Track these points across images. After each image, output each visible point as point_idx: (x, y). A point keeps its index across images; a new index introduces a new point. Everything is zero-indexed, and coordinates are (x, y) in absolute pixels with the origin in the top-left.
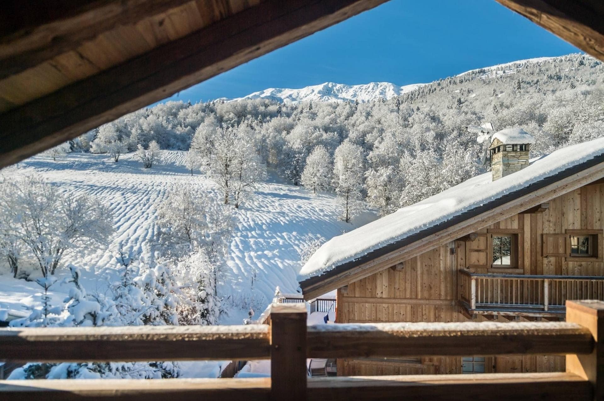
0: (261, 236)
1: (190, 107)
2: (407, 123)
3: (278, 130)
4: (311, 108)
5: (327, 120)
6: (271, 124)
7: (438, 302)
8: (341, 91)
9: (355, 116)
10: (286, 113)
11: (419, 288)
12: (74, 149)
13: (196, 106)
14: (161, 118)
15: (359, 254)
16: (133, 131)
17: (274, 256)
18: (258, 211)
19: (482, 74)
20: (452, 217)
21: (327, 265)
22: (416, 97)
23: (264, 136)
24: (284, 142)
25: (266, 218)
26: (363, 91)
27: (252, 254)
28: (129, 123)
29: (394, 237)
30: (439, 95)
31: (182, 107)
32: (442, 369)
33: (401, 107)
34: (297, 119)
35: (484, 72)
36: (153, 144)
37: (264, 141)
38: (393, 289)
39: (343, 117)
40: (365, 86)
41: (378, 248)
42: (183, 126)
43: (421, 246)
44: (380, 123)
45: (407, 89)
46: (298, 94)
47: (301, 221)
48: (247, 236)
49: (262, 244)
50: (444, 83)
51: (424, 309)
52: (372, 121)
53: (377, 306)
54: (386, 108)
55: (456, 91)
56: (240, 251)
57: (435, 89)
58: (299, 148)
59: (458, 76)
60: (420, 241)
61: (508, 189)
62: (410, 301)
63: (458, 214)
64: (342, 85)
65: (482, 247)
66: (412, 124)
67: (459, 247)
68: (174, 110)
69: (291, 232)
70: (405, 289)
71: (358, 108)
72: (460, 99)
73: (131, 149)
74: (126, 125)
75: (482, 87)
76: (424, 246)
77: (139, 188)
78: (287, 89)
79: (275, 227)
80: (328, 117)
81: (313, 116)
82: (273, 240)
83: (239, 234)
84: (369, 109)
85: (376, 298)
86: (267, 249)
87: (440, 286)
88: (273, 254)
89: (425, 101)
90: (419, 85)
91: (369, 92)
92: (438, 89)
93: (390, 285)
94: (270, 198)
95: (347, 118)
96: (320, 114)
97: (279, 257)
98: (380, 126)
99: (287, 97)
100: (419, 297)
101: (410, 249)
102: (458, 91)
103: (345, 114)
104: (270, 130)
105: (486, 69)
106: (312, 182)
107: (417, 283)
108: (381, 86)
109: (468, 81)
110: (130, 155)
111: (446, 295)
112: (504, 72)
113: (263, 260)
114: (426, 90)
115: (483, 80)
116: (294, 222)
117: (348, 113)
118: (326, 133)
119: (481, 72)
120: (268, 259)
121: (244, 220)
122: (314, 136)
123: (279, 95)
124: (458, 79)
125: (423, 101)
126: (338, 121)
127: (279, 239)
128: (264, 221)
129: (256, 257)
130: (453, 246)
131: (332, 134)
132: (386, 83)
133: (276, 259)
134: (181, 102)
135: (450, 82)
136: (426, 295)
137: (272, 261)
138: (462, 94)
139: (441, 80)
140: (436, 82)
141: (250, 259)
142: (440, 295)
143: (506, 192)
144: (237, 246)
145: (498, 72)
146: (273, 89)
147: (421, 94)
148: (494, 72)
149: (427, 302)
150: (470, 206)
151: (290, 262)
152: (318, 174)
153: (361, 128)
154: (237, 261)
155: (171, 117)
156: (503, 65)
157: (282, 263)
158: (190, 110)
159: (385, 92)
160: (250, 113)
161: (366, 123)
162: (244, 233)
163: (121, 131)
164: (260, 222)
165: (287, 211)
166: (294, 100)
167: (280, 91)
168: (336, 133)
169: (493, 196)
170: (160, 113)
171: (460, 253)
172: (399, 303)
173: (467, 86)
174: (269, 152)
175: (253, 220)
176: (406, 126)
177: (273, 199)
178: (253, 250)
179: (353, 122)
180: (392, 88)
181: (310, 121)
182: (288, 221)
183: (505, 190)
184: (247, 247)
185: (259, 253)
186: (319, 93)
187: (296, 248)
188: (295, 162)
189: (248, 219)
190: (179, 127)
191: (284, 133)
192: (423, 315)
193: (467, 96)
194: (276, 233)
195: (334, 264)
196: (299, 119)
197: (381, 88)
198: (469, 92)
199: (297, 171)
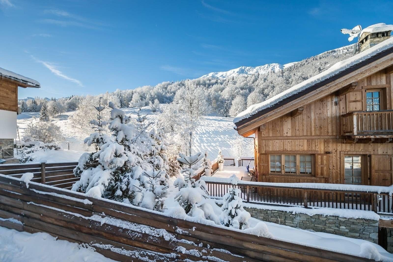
0: (209, 137)
1: (173, 84)
2: (288, 82)
3: (216, 91)
4: (233, 79)
5: (242, 84)
6: (212, 88)
7: (326, 137)
8: (249, 70)
9: (257, 81)
10: (220, 83)
11: (313, 129)
12: (122, 106)
13: (176, 83)
14: (160, 90)
15: (273, 102)
16: (147, 96)
17: (216, 146)
18: (207, 126)
19: (333, 53)
20: (338, 72)
21: (253, 111)
22: (293, 69)
23: (209, 93)
24: (220, 96)
25: (211, 129)
26: (262, 69)
27: (205, 144)
28: (145, 93)
29: (297, 89)
30: (307, 67)
31: (169, 84)
32: (330, 181)
33: (284, 74)
34: (226, 85)
35: (335, 52)
36: (156, 101)
37: (209, 95)
38: (294, 131)
39: (251, 82)
40: (262, 66)
41: (286, 98)
42: (170, 93)
43: (316, 94)
44: (272, 83)
45: (287, 66)
46: (226, 74)
47: (230, 130)
48: (202, 137)
49: (210, 141)
50: (310, 60)
51: (316, 142)
52: (267, 83)
53: (284, 141)
54: (275, 75)
55: (317, 64)
56: (199, 143)
57: (304, 64)
58: (227, 98)
59: (318, 55)
60: (315, 91)
61: (381, 48)
62: (307, 137)
63: (343, 70)
64: (250, 67)
65: (359, 98)
66: (291, 82)
67: (341, 100)
68: (165, 86)
69: (225, 135)
70: (303, 130)
71: (259, 77)
72: (320, 68)
73: (147, 104)
74: (144, 94)
75: (334, 60)
76: (318, 94)
77: (150, 118)
78: (220, 72)
79: (216, 133)
80: (243, 83)
81: (235, 83)
82: (216, 139)
83: (198, 136)
84: (265, 77)
85: (283, 136)
86: (212, 143)
87: (328, 127)
88: (216, 145)
89: (298, 71)
90: (294, 63)
91: (265, 69)
92: (306, 64)
93: (292, 128)
94: (213, 121)
95: (253, 82)
96: (238, 82)
97: (219, 146)
98: (272, 84)
99: (221, 76)
100: (313, 134)
101: (308, 97)
102: (319, 64)
103: (252, 80)
104: (212, 91)
105: (336, 50)
106: (235, 114)
107: (311, 125)
108: (272, 66)
109: (325, 58)
110: (146, 107)
111: (332, 132)
112: (348, 50)
113: (210, 147)
114: (299, 65)
115: (334, 56)
116: (227, 131)
117: (254, 80)
118: (242, 90)
119: (333, 51)
120: (214, 147)
121: (200, 130)
122: (235, 92)
123: (216, 76)
124: (319, 57)
125: (297, 71)
126: (248, 84)
127: (219, 138)
128: (211, 130)
129: (207, 146)
130: (337, 100)
131: (245, 91)
132: (274, 64)
133: (217, 147)
134: (169, 82)
135: (313, 59)
136: (318, 133)
137: (216, 148)
138: (321, 65)
139: (308, 59)
140: (305, 60)
141: (204, 147)
142: (328, 132)
143: (380, 50)
144: (197, 141)
145: (344, 51)
146: (213, 73)
147: (296, 67)
148: (341, 51)
149: (319, 137)
150: (352, 63)
151: (225, 149)
152: (238, 109)
153: (262, 86)
154: (197, 147)
155: (164, 89)
156: (347, 47)
157: (221, 149)
158: (173, 85)
159: (274, 69)
160: (202, 84)
161: (264, 84)
162: (201, 135)
163: (142, 97)
164: (208, 131)
165: (222, 126)
166: (224, 77)
167: (217, 74)
168: (247, 90)
169: (369, 54)
170: (159, 88)
171: (342, 104)
172: (299, 139)
173: (324, 60)
174: (212, 101)
175: (205, 130)
176: (288, 83)
177: (215, 121)
178: (206, 143)
179: (257, 84)
180: (278, 66)
181: (233, 85)
182: (223, 130)
183: (379, 49)
184: (202, 141)
185: (209, 144)
186: (237, 72)
187: (228, 142)
188: (226, 105)
189: (202, 129)
190: (168, 94)
191: (220, 92)
192: (316, 146)
193: (325, 66)
194: (217, 135)
195: (256, 110)
196: (227, 85)
197: (272, 67)
198: (325, 63)
199: (227, 110)
